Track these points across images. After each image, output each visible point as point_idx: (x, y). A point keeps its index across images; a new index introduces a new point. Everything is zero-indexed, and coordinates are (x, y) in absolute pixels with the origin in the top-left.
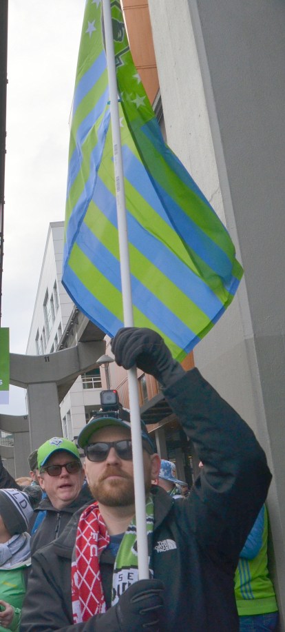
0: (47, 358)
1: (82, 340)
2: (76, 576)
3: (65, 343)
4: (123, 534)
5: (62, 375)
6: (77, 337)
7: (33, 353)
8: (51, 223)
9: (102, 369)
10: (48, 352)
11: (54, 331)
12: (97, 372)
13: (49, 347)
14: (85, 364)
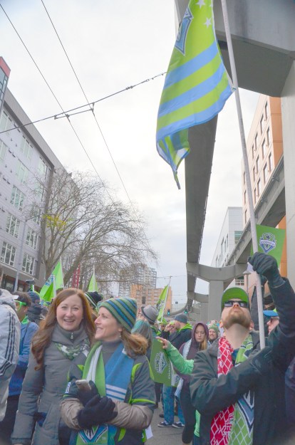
0: (220, 269)
1: (237, 263)
2: (220, 362)
3: (229, 263)
4: (239, 349)
5: (227, 278)
6: (235, 261)
7: (214, 266)
8: (229, 208)
9: (245, 277)
10: (221, 266)
11: (225, 257)
12: (242, 278)
13: (222, 264)
14: (238, 274)
